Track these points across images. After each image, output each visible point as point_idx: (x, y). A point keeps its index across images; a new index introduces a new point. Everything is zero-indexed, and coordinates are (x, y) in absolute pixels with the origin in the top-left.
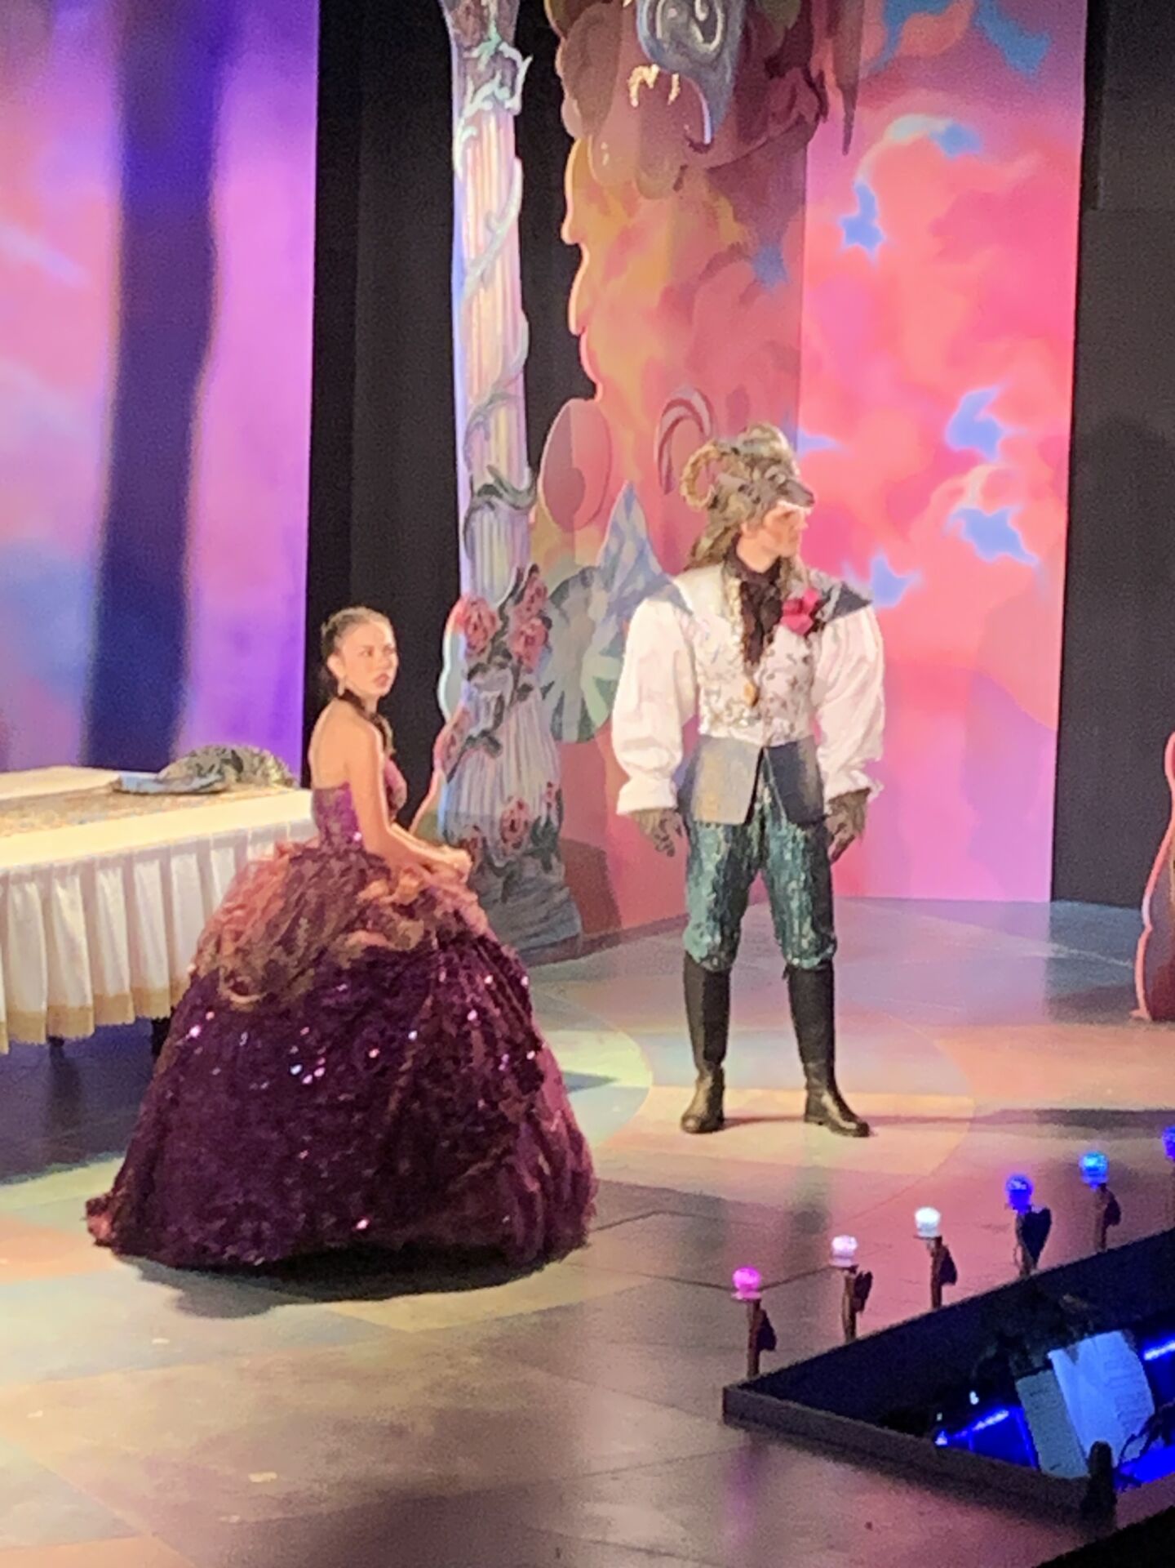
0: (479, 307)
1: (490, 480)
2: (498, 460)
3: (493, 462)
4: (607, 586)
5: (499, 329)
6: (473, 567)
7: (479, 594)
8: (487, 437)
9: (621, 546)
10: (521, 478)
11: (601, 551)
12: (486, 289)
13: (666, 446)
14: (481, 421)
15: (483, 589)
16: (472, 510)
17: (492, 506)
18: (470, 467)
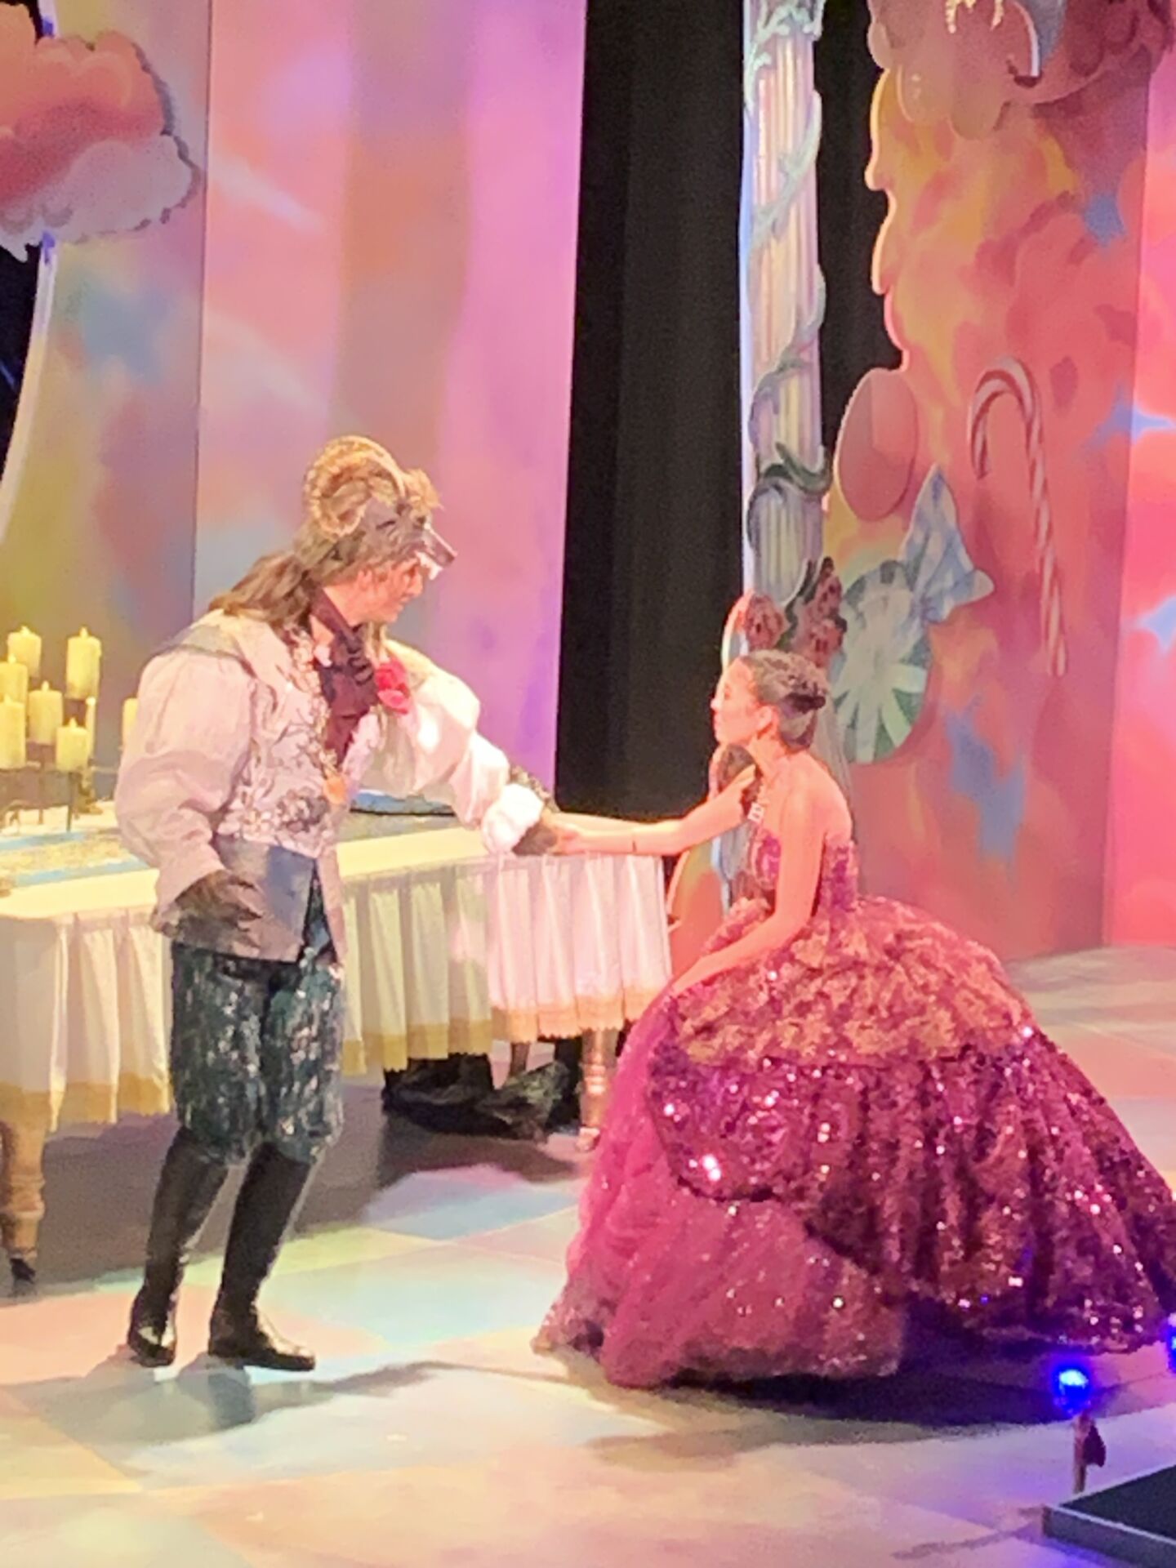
1: (780, 461)
2: (788, 436)
3: (782, 441)
4: (911, 583)
5: (793, 288)
7: (765, 590)
8: (776, 410)
9: (927, 539)
10: (814, 460)
11: (903, 546)
12: (778, 239)
13: (981, 424)
14: (767, 394)
15: (769, 585)
16: (755, 496)
17: (778, 488)
18: (755, 442)
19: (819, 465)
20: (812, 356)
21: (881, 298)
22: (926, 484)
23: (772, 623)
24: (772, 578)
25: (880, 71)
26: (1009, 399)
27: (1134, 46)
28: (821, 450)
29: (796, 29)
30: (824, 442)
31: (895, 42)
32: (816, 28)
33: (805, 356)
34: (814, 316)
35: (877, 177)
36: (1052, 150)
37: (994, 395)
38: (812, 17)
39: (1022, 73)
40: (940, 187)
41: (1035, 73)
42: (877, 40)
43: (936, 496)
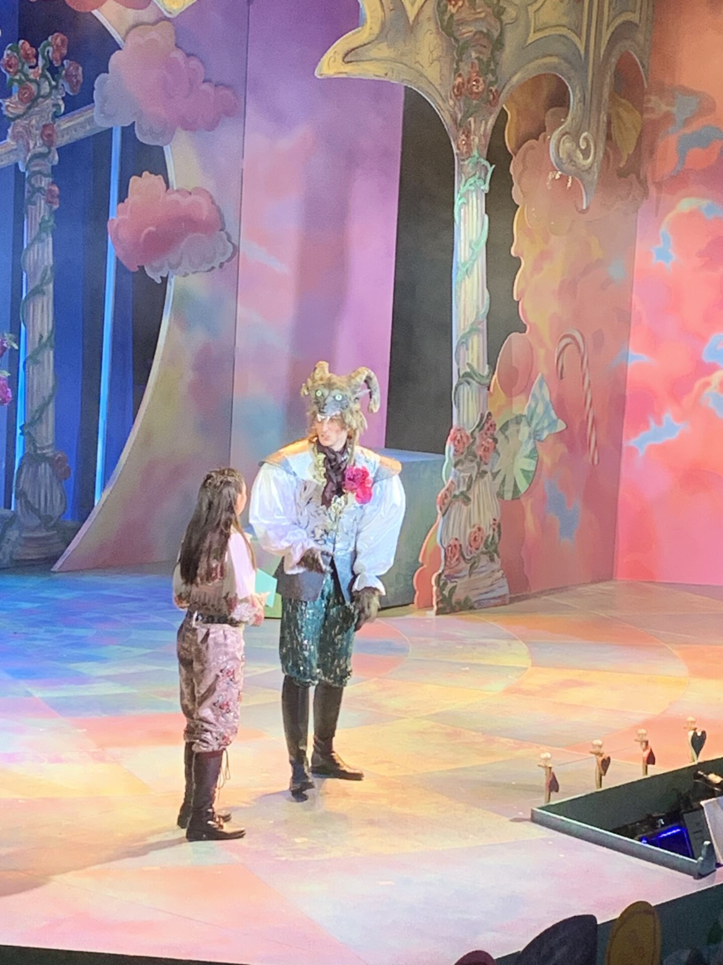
0: (465, 287)
1: (468, 370)
2: (472, 361)
3: (470, 362)
4: (529, 424)
5: (475, 298)
6: (459, 411)
7: (462, 426)
8: (467, 349)
9: (537, 405)
10: (485, 371)
11: (526, 407)
12: (469, 277)
13: (561, 357)
14: (464, 342)
15: (463, 424)
16: (459, 384)
17: (469, 383)
18: (458, 364)
19: (487, 373)
20: (483, 327)
21: (518, 302)
22: (536, 383)
23: (465, 439)
24: (465, 420)
25: (518, 206)
26: (574, 346)
28: (488, 367)
29: (477, 189)
31: (525, 194)
32: (486, 187)
33: (480, 327)
34: (484, 308)
35: (515, 253)
36: (594, 242)
37: (567, 345)
38: (485, 183)
39: (580, 208)
42: (516, 193)
43: (541, 386)
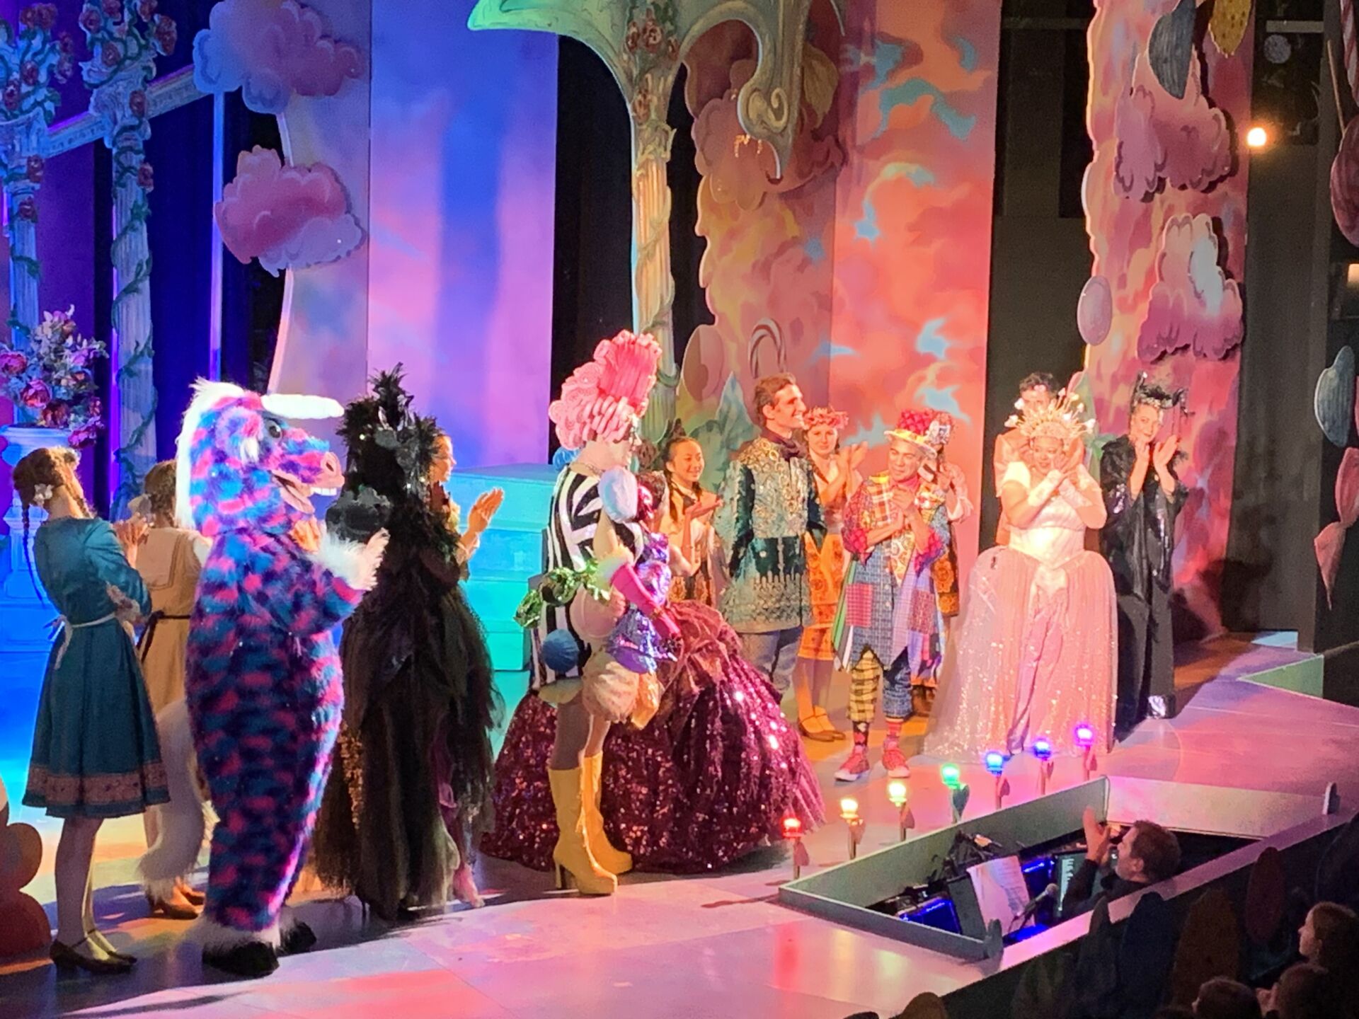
0: (646, 272)
4: (721, 432)
5: (658, 285)
9: (729, 408)
10: (671, 371)
11: (718, 412)
12: (650, 262)
13: (755, 353)
19: (673, 372)
20: (669, 319)
21: (704, 290)
22: (728, 383)
23: (651, 452)
24: (651, 428)
25: (700, 177)
26: (768, 339)
27: (829, 163)
28: (674, 365)
30: (676, 361)
31: (709, 163)
32: (667, 156)
33: (665, 319)
34: (669, 297)
35: (701, 230)
36: (789, 216)
37: (761, 337)
38: (665, 150)
39: (772, 177)
40: (732, 234)
41: (778, 177)
42: (699, 161)
43: (733, 387)
